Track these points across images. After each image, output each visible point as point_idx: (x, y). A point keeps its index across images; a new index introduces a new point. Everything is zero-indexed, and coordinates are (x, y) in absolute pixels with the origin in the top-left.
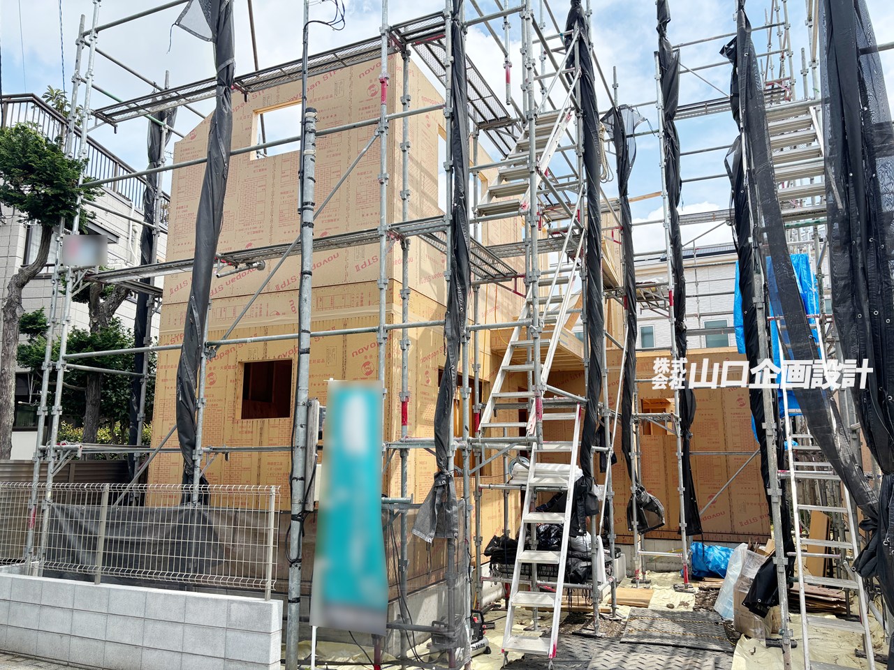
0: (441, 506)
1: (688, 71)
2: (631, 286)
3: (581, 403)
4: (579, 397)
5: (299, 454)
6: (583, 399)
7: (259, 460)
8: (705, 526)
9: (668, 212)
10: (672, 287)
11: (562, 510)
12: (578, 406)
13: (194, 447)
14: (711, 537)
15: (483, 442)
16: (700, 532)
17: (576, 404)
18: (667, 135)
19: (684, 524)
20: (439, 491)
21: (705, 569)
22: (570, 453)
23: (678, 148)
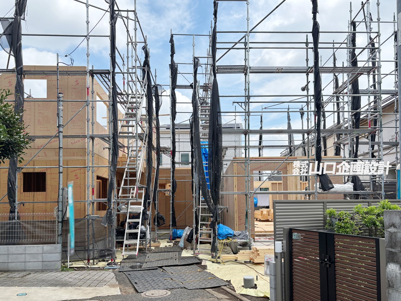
0: (109, 217)
1: (180, 73)
2: (159, 148)
3: (145, 187)
4: (144, 186)
5: (60, 204)
6: (145, 186)
7: (33, 206)
8: (177, 224)
9: (171, 122)
10: (172, 149)
11: (139, 218)
12: (144, 189)
13: (14, 202)
14: (179, 227)
15: (120, 200)
16: (176, 226)
17: (143, 188)
18: (172, 95)
19: (171, 223)
20: (108, 213)
21: (176, 237)
22: (141, 202)
23: (176, 101)
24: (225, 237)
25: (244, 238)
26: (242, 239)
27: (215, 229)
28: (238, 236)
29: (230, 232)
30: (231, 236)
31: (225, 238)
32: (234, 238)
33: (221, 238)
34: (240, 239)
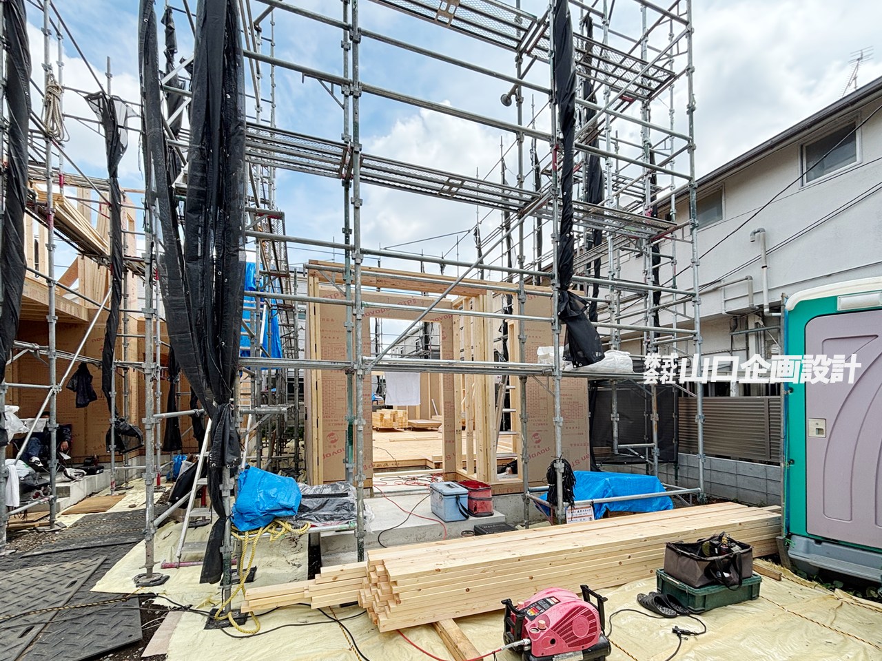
2: (118, 258)
24: (265, 521)
25: (338, 514)
26: (332, 519)
27: (220, 492)
28: (315, 510)
29: (285, 503)
30: (290, 513)
31: (262, 524)
32: (301, 519)
33: (246, 526)
34: (326, 520)
